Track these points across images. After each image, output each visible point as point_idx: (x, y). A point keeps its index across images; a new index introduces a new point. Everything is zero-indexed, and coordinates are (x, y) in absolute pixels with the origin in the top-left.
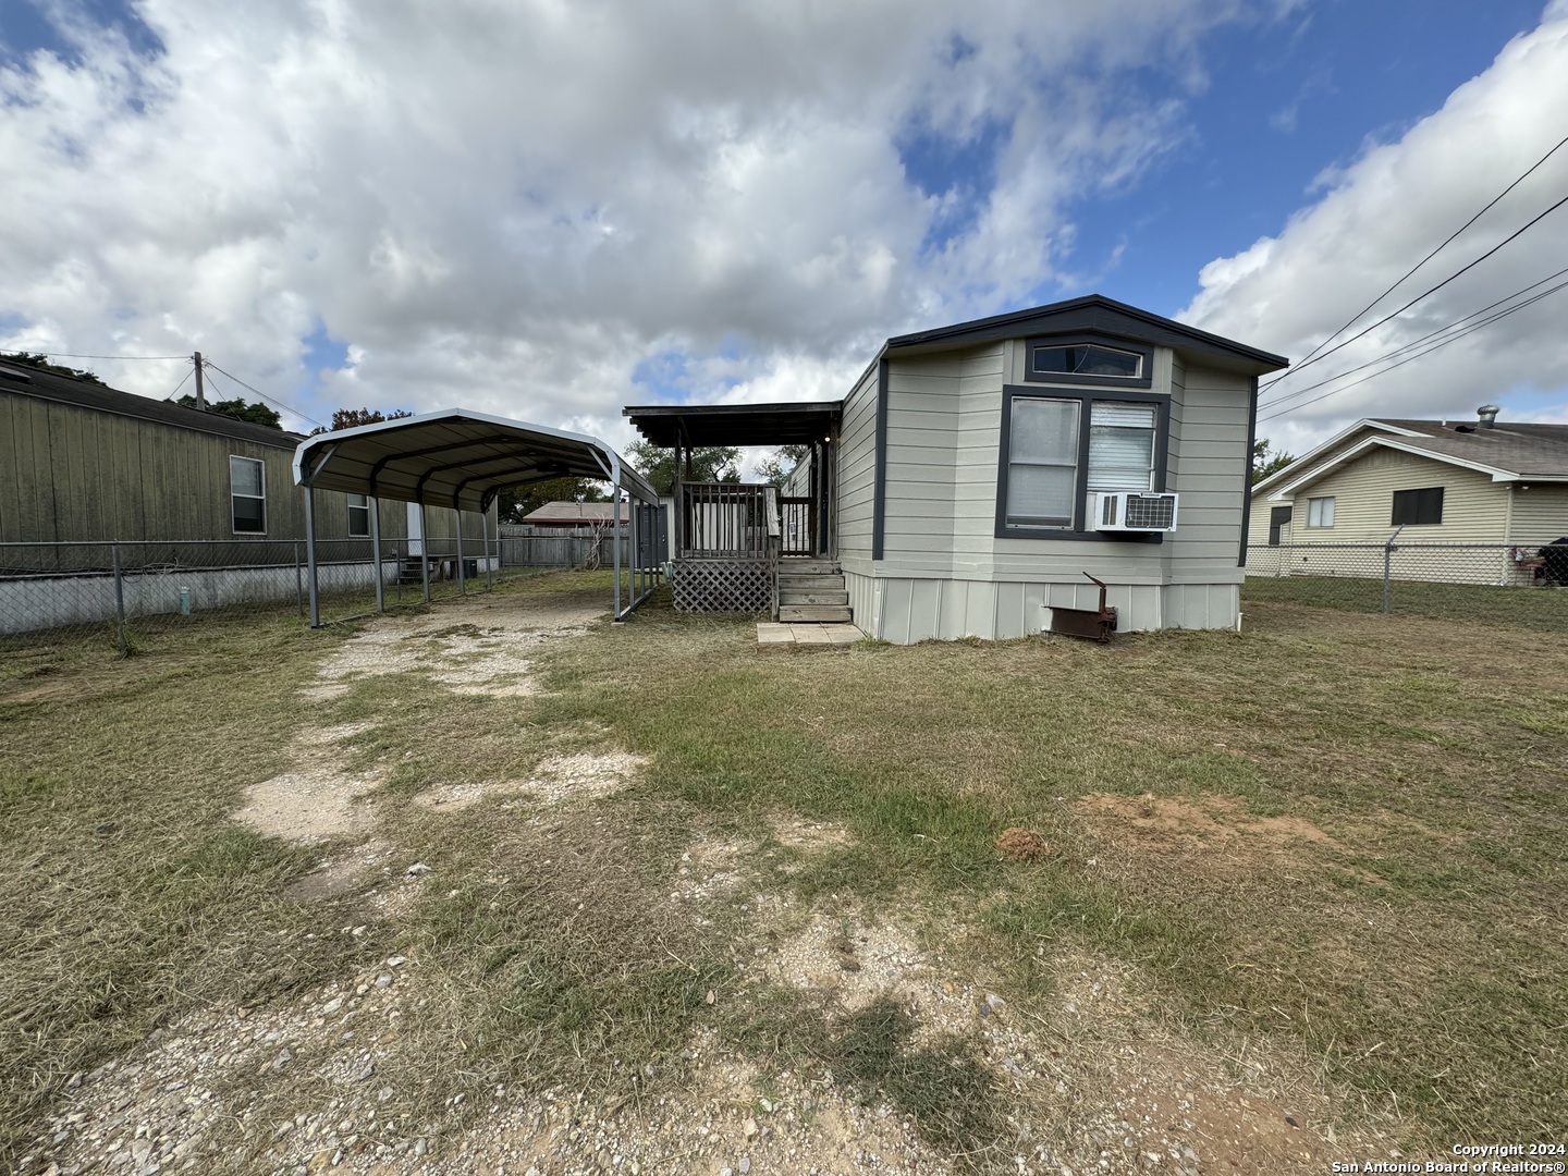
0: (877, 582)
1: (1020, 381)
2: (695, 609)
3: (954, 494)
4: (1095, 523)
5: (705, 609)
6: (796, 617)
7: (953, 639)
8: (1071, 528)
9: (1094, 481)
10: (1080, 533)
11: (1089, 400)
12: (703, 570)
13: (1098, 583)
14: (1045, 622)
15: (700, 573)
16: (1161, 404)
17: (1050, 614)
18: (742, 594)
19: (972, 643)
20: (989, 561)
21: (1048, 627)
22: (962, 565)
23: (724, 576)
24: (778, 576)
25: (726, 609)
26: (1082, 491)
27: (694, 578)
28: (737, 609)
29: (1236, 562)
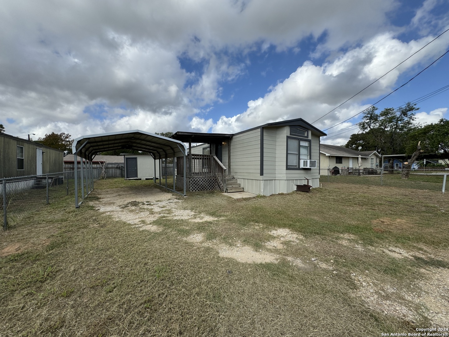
0: (262, 181)
1: (289, 135)
2: (196, 191)
3: (276, 159)
4: (302, 166)
5: (199, 190)
6: (231, 191)
7: (277, 193)
8: (297, 167)
9: (301, 157)
10: (299, 169)
11: (300, 140)
12: (198, 179)
13: (307, 179)
14: (295, 188)
15: (197, 180)
16: (309, 141)
17: (296, 186)
18: (208, 185)
19: (282, 194)
20: (285, 175)
21: (296, 190)
22: (278, 176)
23: (203, 181)
24: (226, 180)
25: (204, 190)
26: (299, 159)
27: (196, 182)
28: (207, 190)
29: (318, 174)
